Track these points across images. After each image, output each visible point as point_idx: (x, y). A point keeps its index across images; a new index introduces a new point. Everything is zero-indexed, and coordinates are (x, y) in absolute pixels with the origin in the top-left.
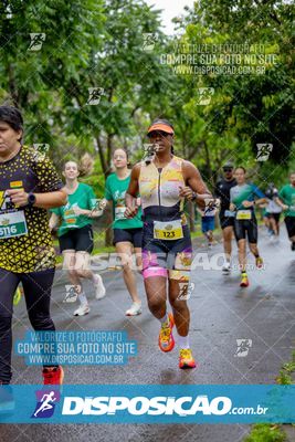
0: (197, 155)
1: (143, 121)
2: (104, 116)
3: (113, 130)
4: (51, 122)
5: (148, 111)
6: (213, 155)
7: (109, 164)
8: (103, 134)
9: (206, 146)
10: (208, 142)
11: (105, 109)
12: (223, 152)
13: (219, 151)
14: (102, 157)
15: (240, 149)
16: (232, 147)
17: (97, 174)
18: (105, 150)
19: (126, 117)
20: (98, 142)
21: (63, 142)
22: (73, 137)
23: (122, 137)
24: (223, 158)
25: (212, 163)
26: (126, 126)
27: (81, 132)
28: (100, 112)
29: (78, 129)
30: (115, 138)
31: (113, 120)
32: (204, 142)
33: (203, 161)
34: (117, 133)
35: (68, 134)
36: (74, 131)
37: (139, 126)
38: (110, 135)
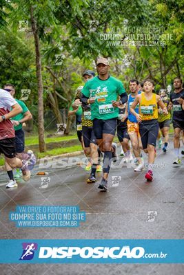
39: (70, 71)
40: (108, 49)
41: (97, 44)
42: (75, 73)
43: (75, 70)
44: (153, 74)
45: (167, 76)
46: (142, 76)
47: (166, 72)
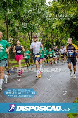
0: (55, 38)
1: (41, 29)
2: (30, 27)
3: (33, 31)
4: (16, 29)
5: (42, 26)
6: (59, 38)
7: (32, 40)
8: (30, 32)
9: (58, 35)
10: (58, 34)
11: (31, 26)
12: (62, 37)
13: (61, 37)
14: (30, 39)
15: (67, 36)
16: (65, 36)
17: (28, 43)
18: (31, 37)
19: (36, 28)
20: (29, 34)
21: (19, 34)
22: (22, 33)
23: (35, 33)
24: (62, 39)
25: (59, 40)
26: (36, 30)
27: (24, 32)
28: (29, 26)
29: (23, 31)
30: (33, 33)
31: (33, 28)
32: (57, 35)
33: (57, 40)
34: (34, 32)
35: (21, 32)
36: (22, 31)
37: (39, 30)
38: (32, 33)
39: (19, 37)
40: (33, 29)
41: (29, 28)
42: (21, 38)
43: (21, 37)
44: (49, 39)
45: (54, 40)
46: (45, 39)
47: (54, 38)
